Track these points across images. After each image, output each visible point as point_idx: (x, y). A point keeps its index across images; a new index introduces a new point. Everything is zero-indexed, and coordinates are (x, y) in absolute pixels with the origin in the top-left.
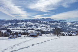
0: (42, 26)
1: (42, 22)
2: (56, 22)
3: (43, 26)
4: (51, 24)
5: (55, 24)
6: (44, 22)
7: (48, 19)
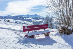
0: (23, 23)
1: (25, 18)
2: (41, 18)
3: (25, 23)
4: (35, 21)
5: (40, 21)
6: (27, 19)
7: (34, 15)
